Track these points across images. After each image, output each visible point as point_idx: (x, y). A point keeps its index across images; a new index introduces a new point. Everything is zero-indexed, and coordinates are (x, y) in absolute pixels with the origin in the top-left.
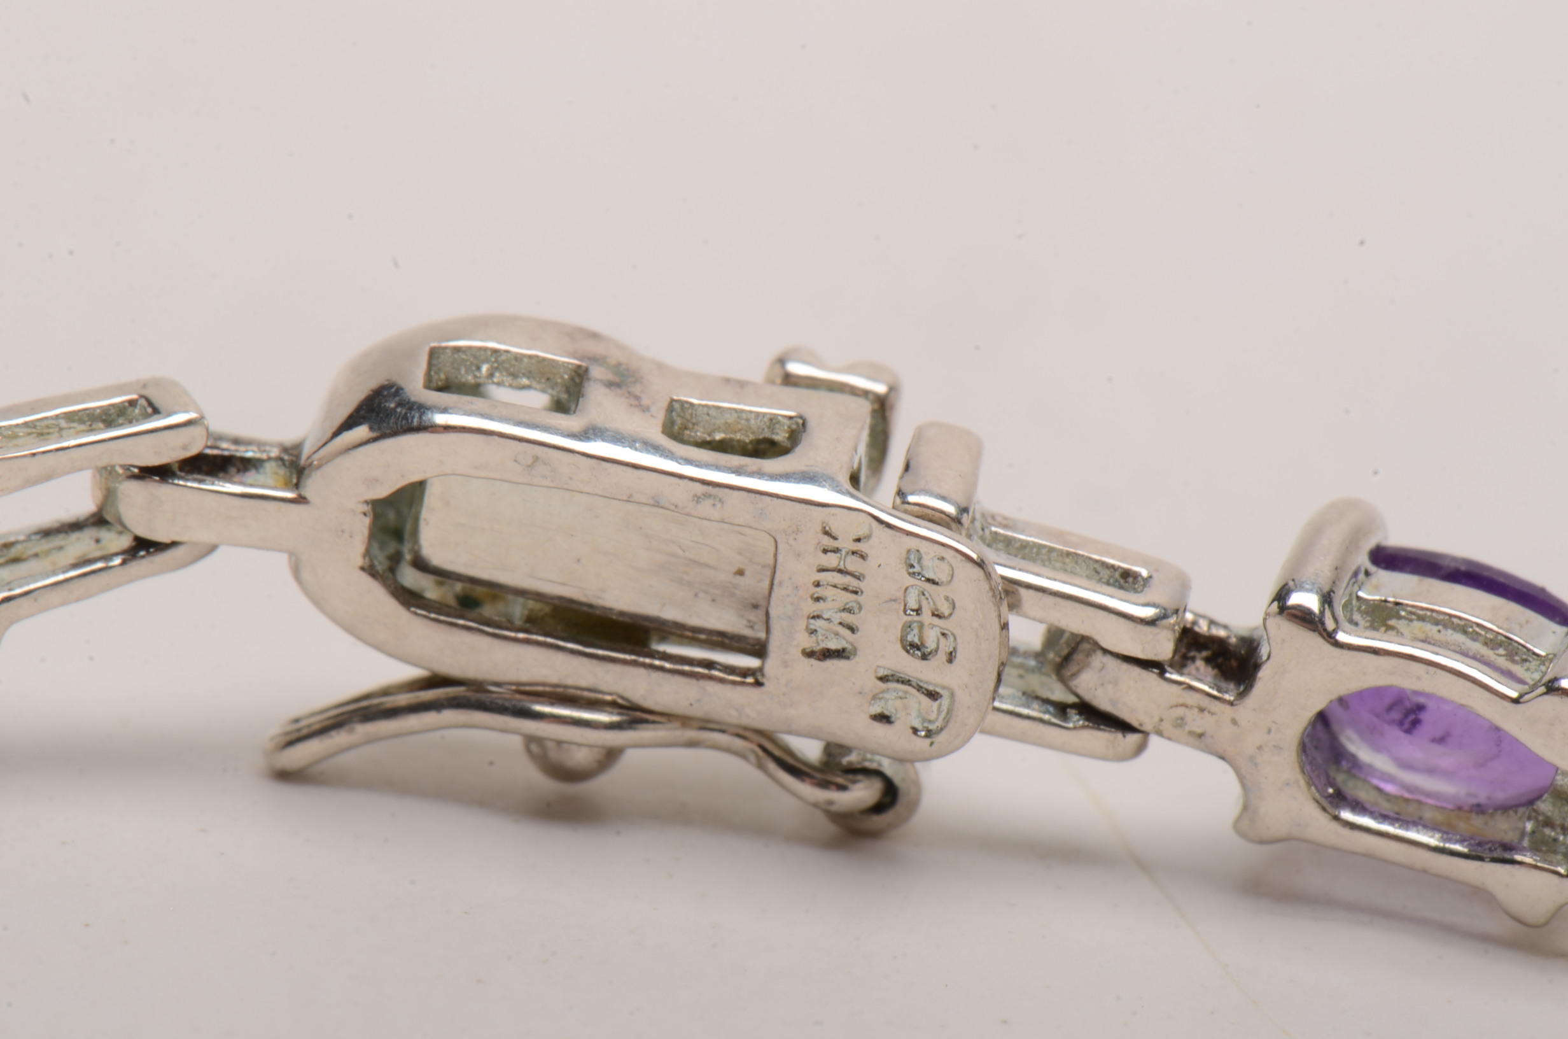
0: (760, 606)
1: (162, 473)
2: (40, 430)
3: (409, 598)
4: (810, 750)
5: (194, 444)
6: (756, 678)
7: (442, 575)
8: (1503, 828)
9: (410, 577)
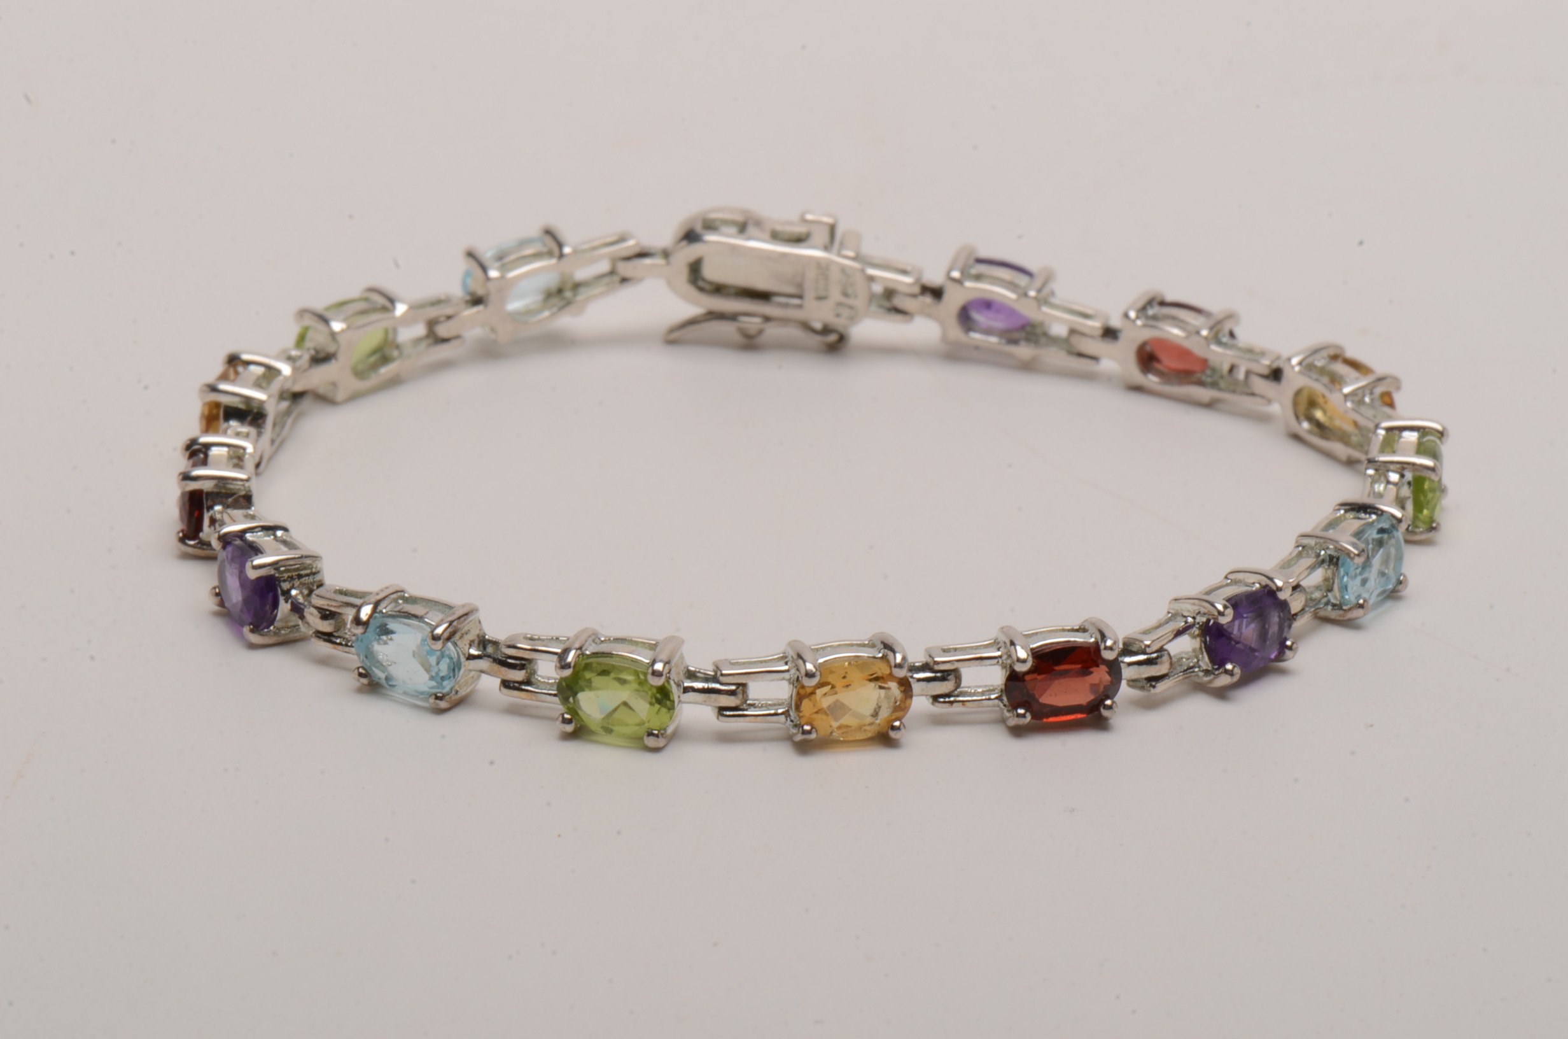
0: (800, 286)
1: (628, 259)
2: (594, 249)
3: (701, 290)
4: (818, 326)
5: (637, 250)
6: (800, 307)
7: (710, 283)
8: (1016, 335)
9: (701, 284)
